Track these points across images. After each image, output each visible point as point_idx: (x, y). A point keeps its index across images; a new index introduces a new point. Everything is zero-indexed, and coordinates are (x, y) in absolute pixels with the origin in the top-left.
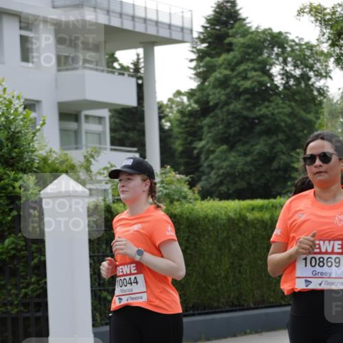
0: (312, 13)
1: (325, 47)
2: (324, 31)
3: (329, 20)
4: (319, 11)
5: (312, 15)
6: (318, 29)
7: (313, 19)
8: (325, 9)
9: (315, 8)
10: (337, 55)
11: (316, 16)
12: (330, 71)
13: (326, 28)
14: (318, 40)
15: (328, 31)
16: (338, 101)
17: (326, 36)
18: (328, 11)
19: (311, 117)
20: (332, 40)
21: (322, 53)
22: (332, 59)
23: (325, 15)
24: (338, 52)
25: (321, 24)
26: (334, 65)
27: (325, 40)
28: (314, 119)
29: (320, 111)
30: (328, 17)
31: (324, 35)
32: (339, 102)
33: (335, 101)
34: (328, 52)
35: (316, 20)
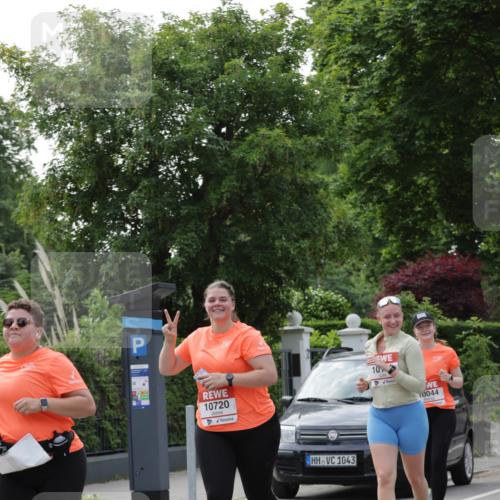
0: (5, 58)
1: (24, 107)
2: (23, 83)
3: (29, 68)
4: (15, 56)
5: (4, 61)
6: (14, 80)
7: (6, 66)
8: (23, 53)
9: (9, 51)
10: (41, 118)
11: (11, 62)
12: (34, 139)
13: (24, 79)
14: (13, 95)
15: (28, 83)
16: (43, 181)
17: (24, 91)
18: (27, 56)
19: (7, 203)
20: (34, 96)
21: (20, 114)
22: (34, 124)
23: (23, 61)
24: (42, 113)
25: (17, 73)
26: (37, 131)
27: (23, 97)
28: (12, 207)
29: (18, 195)
30: (27, 64)
31: (22, 89)
32: (44, 183)
33: (39, 181)
34: (28, 113)
35: (11, 68)
